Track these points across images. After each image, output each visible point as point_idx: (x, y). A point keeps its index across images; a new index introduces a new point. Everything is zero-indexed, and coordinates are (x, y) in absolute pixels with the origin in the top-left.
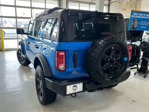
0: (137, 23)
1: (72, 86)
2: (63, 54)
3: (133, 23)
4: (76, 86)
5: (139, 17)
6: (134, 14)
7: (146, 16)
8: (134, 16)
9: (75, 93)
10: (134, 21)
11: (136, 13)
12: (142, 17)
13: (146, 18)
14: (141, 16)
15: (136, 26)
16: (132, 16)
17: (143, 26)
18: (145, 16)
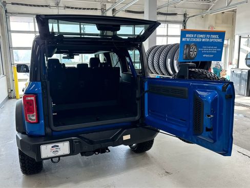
0: (196, 50)
1: (50, 146)
2: (33, 98)
3: (188, 50)
4: (58, 146)
5: (198, 40)
6: (187, 35)
7: (212, 38)
8: (188, 40)
9: (59, 157)
10: (188, 46)
11: (190, 34)
12: (203, 40)
13: (211, 40)
14: (202, 38)
15: (193, 54)
16: (183, 39)
17: (207, 54)
18: (210, 38)
